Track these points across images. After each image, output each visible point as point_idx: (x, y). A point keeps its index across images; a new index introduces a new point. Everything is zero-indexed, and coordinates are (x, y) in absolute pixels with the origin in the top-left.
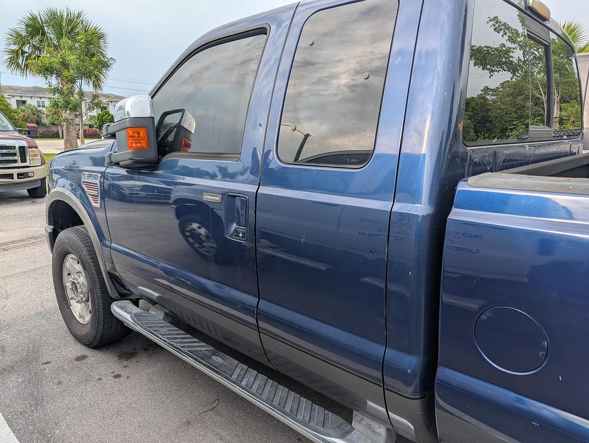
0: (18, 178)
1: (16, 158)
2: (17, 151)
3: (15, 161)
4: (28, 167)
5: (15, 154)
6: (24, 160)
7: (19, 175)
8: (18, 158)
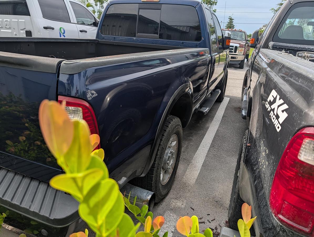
0: (231, 59)
1: (232, 51)
2: (234, 48)
3: (232, 52)
4: (237, 55)
5: (233, 49)
6: (235, 52)
7: (231, 57)
8: (233, 51)
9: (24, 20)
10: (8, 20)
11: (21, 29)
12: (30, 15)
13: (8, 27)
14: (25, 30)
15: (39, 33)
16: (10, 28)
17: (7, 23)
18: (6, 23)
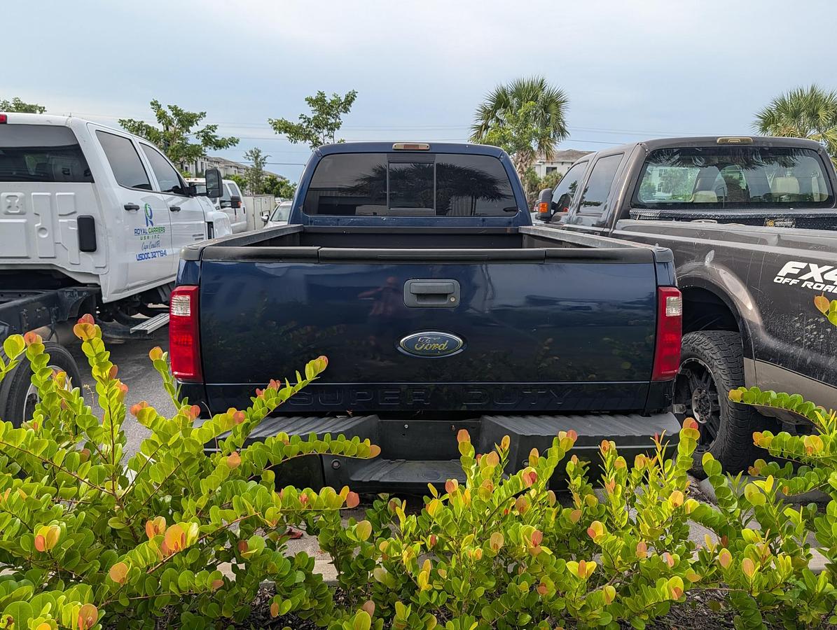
9: (73, 194)
10: (19, 194)
11: (60, 215)
12: (93, 181)
13: (18, 212)
14: (76, 216)
15: (118, 222)
16: (22, 214)
17: (10, 203)
18: (9, 201)
